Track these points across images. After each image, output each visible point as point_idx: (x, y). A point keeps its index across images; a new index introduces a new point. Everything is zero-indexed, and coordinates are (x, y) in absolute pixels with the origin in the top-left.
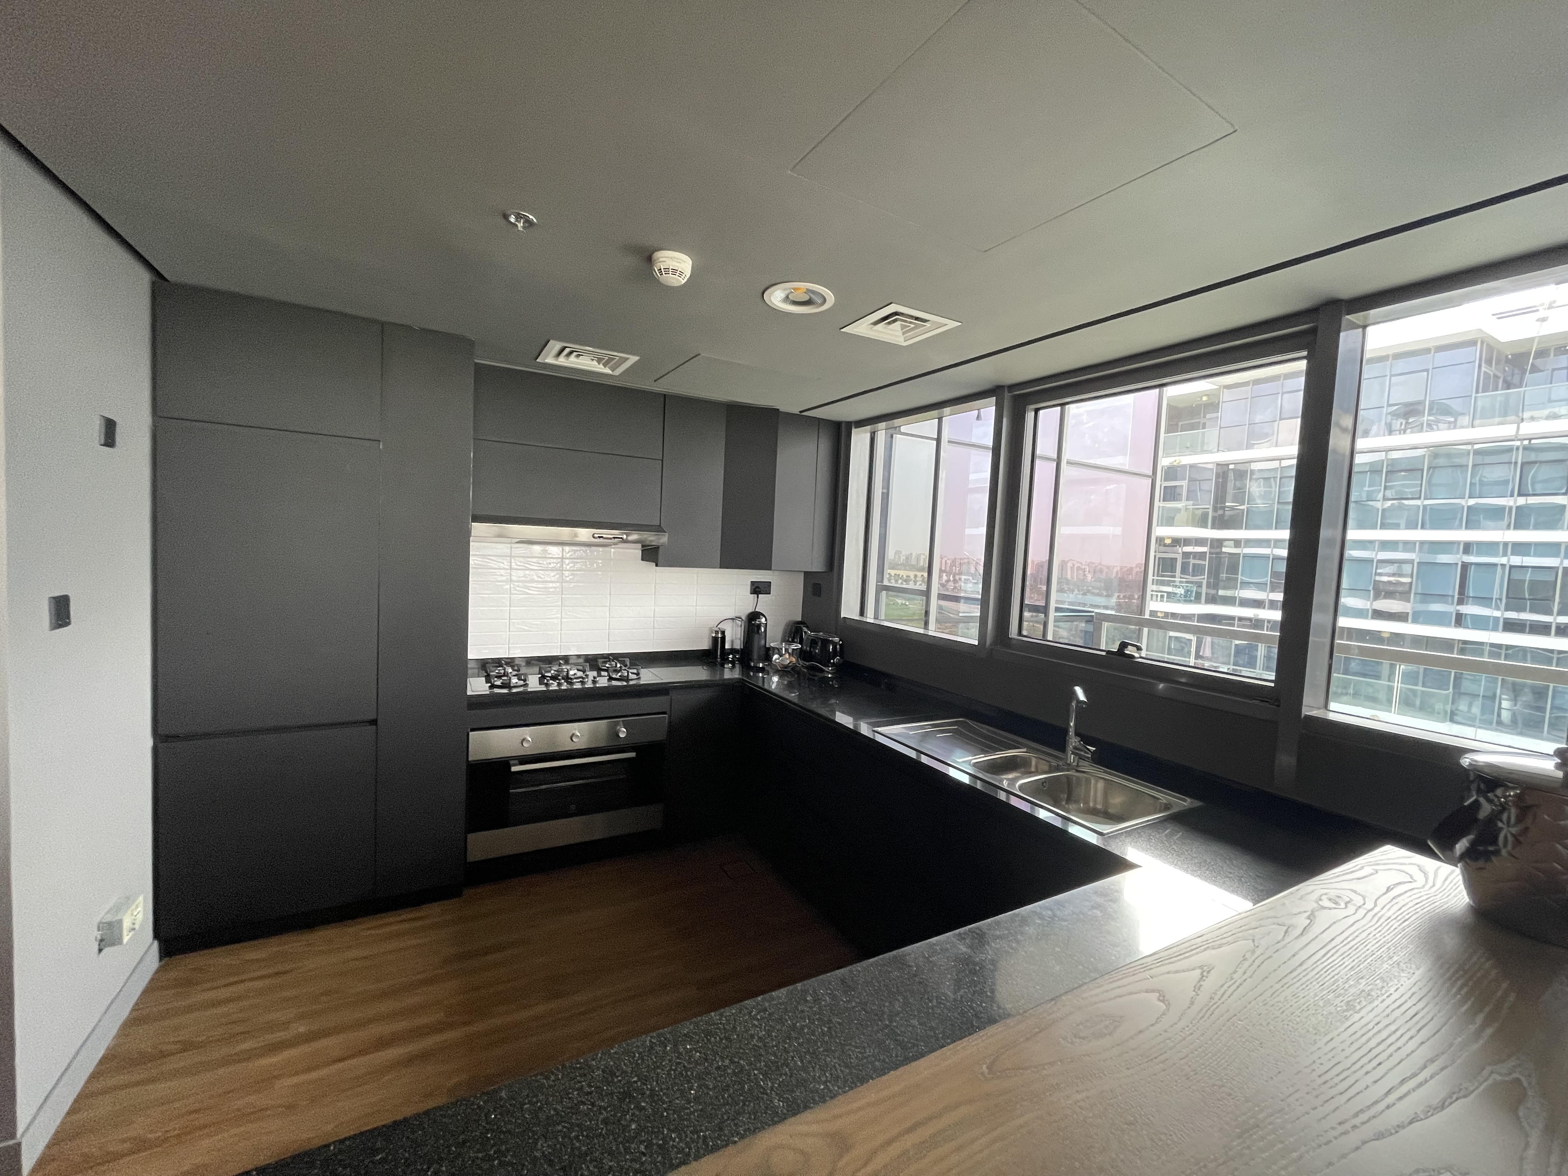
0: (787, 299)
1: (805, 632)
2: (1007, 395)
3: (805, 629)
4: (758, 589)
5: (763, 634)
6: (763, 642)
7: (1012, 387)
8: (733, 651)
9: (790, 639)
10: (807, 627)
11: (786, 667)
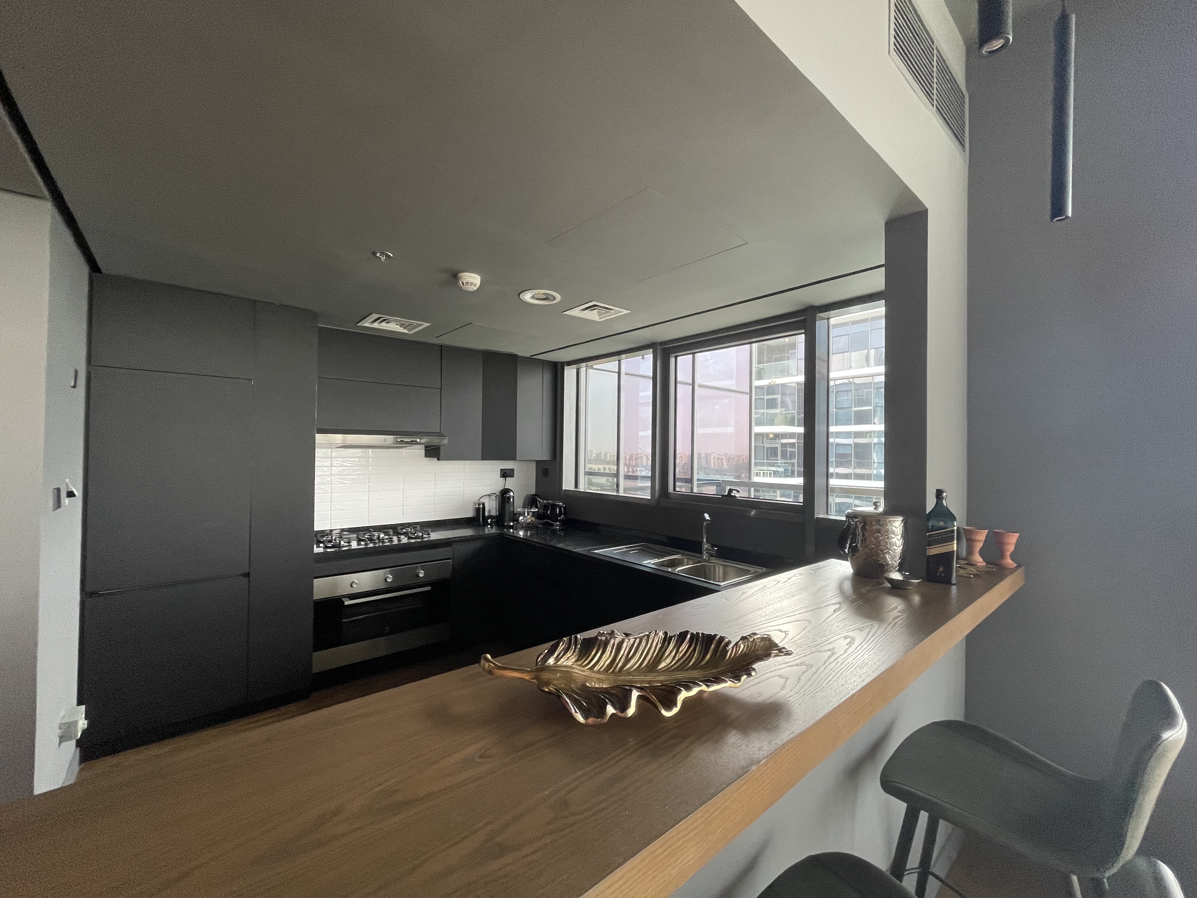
0: (533, 297)
1: (539, 501)
2: (659, 348)
3: (539, 499)
4: (506, 474)
5: (512, 503)
6: (512, 509)
7: (662, 343)
8: (490, 517)
9: (529, 507)
10: (540, 498)
11: (529, 524)
